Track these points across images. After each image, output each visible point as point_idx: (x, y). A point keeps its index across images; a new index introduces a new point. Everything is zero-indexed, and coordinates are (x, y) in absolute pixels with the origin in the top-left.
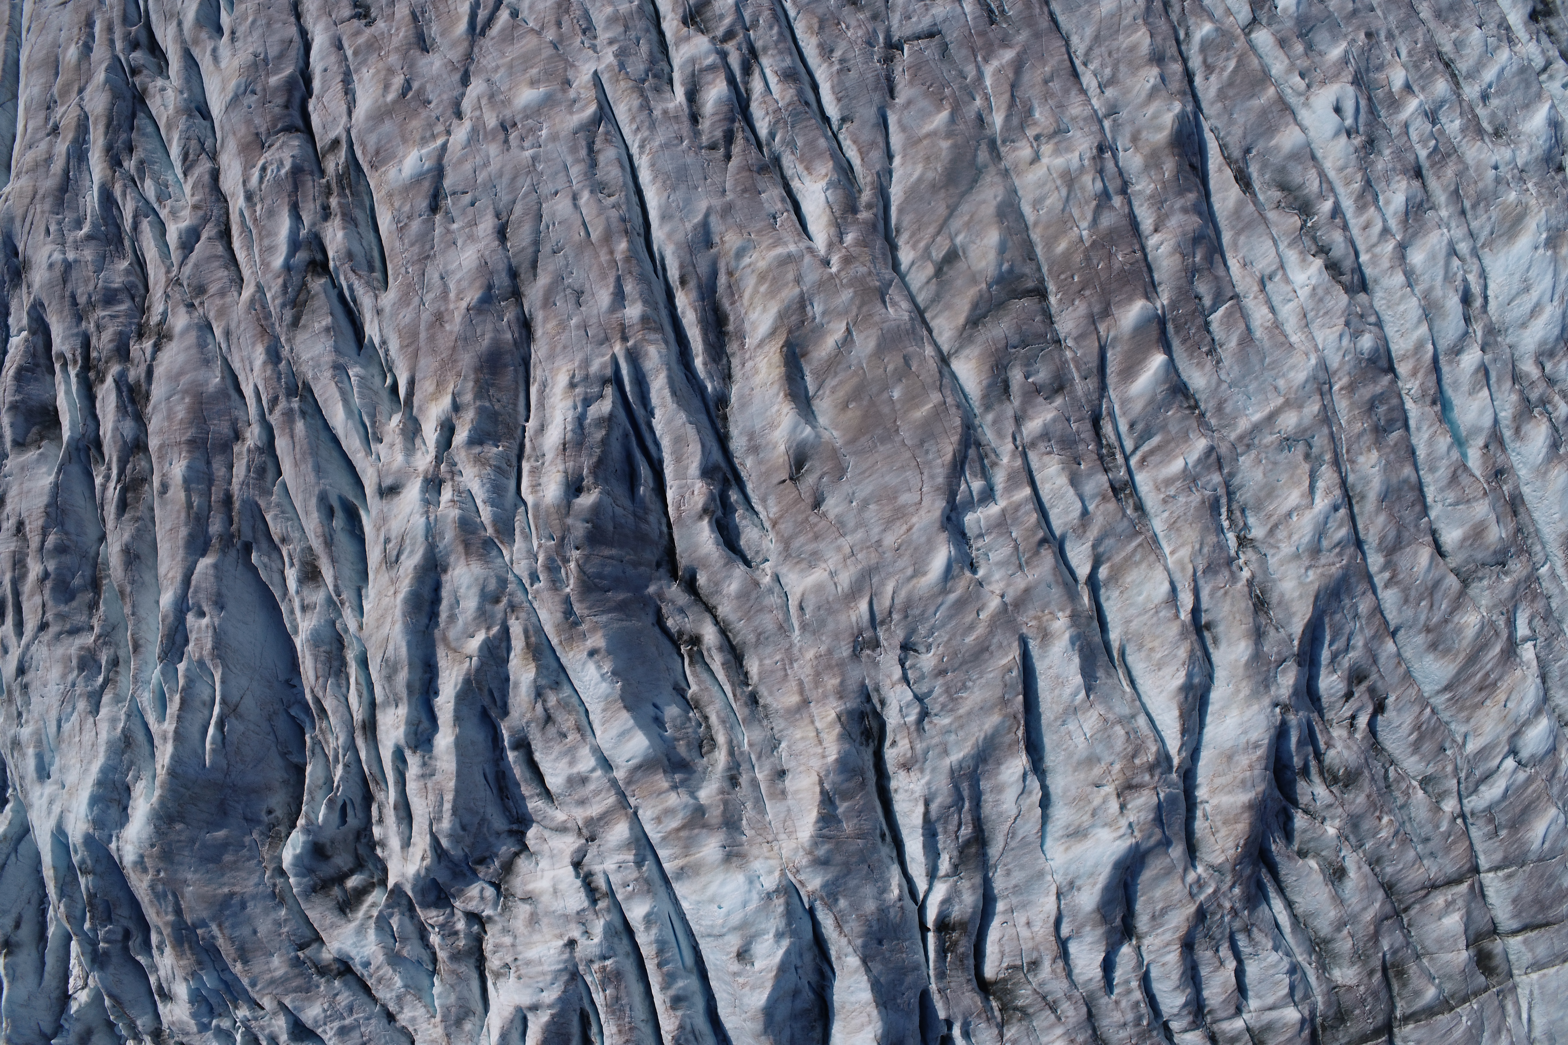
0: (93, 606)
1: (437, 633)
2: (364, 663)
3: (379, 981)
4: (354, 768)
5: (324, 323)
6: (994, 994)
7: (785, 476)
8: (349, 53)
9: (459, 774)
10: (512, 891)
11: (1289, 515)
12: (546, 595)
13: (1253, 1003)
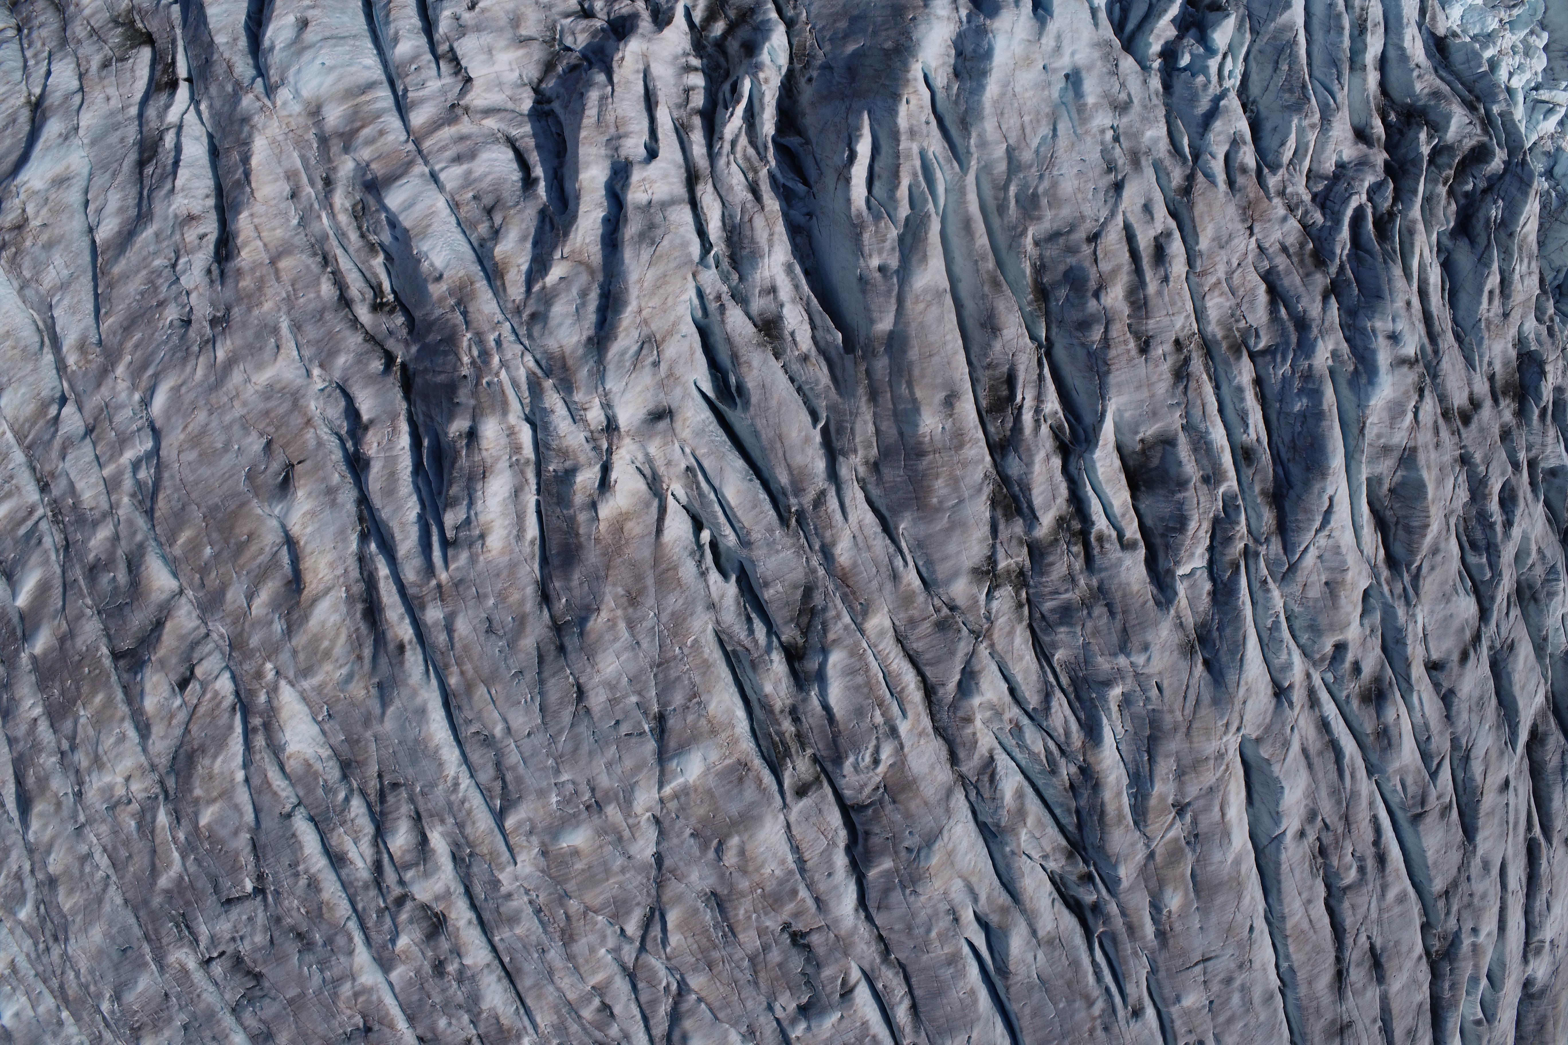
1: (600, 277)
5: (772, 591)
8: (803, 893)
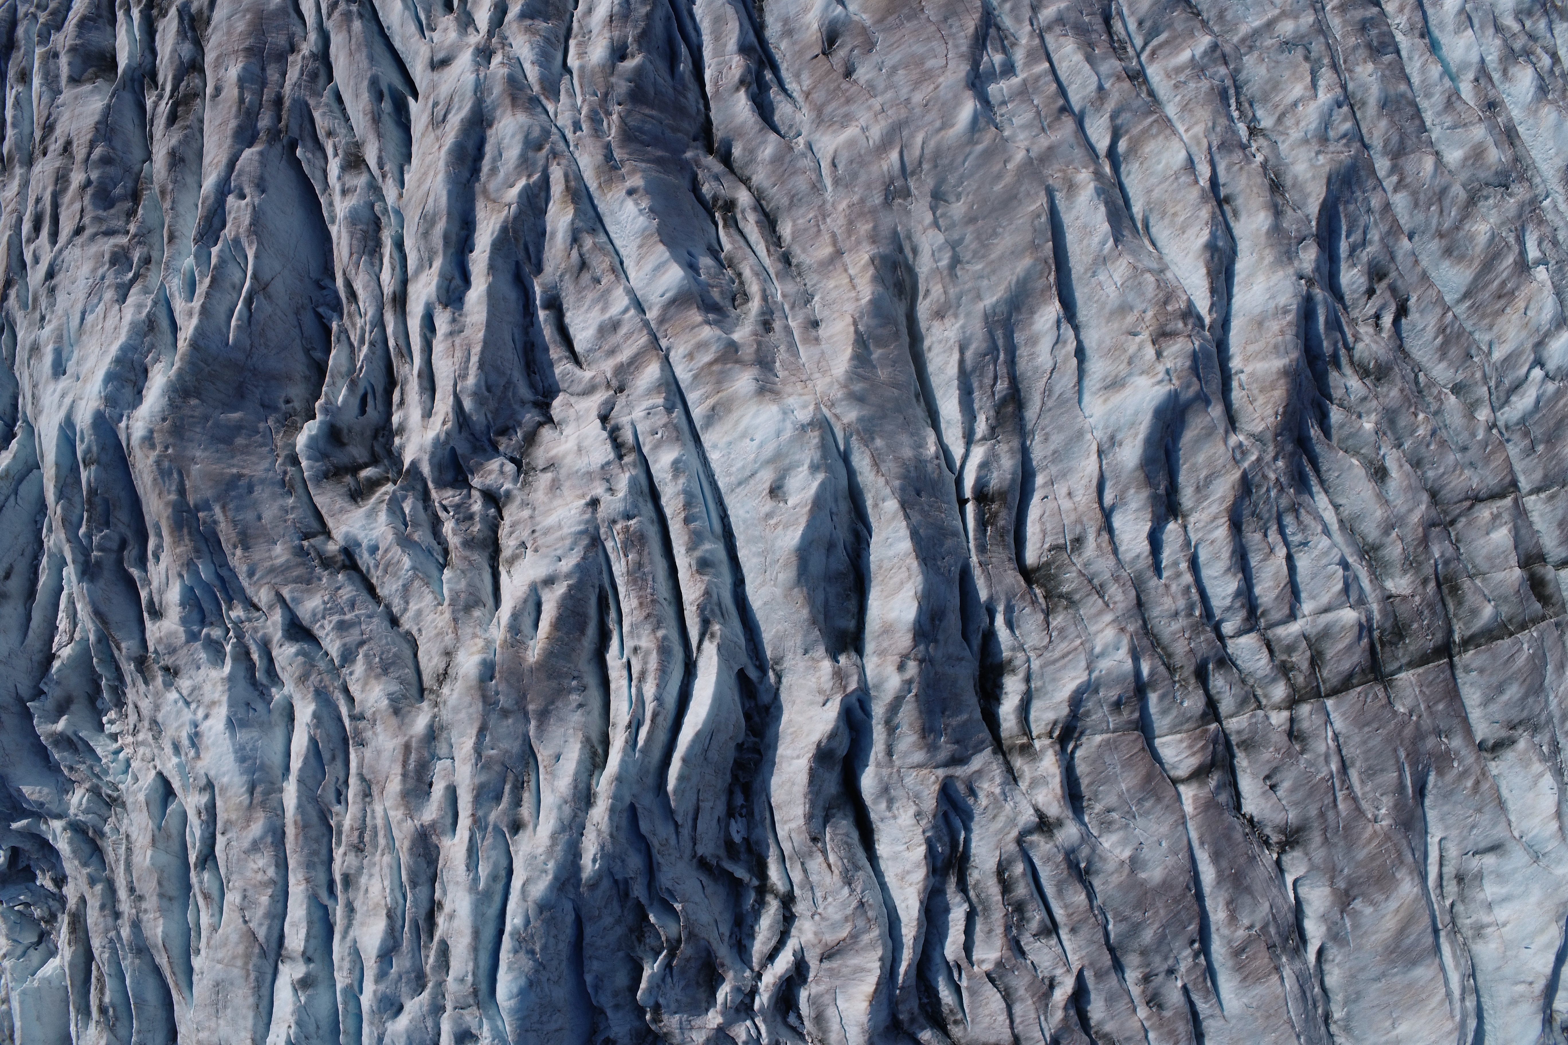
0: (131, 214)
2: (399, 245)
3: (386, 571)
4: (379, 351)
6: (1037, 582)
7: (817, 50)
9: (489, 325)
10: (534, 464)
11: (1295, 104)
12: (588, 141)
13: (1307, 607)
